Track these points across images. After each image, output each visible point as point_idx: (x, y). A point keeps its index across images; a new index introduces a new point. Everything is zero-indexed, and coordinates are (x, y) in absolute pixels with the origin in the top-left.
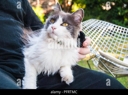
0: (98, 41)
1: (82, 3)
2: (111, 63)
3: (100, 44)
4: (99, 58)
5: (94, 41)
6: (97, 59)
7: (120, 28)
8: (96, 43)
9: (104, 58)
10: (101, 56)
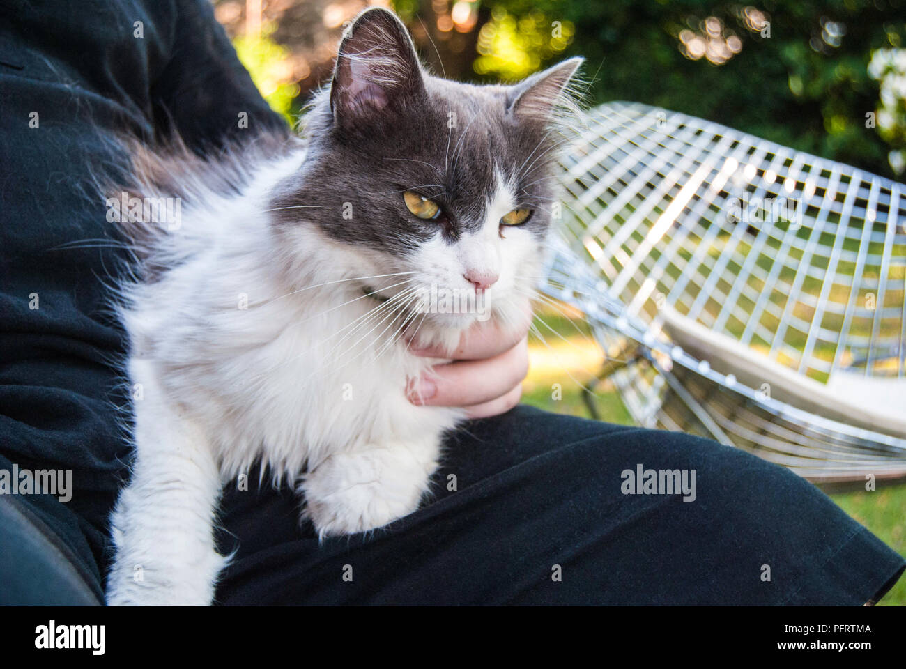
0: (655, 254)
1: (547, 13)
2: (745, 402)
3: (673, 271)
4: (665, 363)
5: (630, 253)
6: (651, 373)
7: (806, 169)
8: (644, 270)
9: (703, 368)
10: (678, 354)
